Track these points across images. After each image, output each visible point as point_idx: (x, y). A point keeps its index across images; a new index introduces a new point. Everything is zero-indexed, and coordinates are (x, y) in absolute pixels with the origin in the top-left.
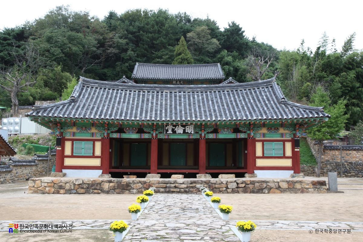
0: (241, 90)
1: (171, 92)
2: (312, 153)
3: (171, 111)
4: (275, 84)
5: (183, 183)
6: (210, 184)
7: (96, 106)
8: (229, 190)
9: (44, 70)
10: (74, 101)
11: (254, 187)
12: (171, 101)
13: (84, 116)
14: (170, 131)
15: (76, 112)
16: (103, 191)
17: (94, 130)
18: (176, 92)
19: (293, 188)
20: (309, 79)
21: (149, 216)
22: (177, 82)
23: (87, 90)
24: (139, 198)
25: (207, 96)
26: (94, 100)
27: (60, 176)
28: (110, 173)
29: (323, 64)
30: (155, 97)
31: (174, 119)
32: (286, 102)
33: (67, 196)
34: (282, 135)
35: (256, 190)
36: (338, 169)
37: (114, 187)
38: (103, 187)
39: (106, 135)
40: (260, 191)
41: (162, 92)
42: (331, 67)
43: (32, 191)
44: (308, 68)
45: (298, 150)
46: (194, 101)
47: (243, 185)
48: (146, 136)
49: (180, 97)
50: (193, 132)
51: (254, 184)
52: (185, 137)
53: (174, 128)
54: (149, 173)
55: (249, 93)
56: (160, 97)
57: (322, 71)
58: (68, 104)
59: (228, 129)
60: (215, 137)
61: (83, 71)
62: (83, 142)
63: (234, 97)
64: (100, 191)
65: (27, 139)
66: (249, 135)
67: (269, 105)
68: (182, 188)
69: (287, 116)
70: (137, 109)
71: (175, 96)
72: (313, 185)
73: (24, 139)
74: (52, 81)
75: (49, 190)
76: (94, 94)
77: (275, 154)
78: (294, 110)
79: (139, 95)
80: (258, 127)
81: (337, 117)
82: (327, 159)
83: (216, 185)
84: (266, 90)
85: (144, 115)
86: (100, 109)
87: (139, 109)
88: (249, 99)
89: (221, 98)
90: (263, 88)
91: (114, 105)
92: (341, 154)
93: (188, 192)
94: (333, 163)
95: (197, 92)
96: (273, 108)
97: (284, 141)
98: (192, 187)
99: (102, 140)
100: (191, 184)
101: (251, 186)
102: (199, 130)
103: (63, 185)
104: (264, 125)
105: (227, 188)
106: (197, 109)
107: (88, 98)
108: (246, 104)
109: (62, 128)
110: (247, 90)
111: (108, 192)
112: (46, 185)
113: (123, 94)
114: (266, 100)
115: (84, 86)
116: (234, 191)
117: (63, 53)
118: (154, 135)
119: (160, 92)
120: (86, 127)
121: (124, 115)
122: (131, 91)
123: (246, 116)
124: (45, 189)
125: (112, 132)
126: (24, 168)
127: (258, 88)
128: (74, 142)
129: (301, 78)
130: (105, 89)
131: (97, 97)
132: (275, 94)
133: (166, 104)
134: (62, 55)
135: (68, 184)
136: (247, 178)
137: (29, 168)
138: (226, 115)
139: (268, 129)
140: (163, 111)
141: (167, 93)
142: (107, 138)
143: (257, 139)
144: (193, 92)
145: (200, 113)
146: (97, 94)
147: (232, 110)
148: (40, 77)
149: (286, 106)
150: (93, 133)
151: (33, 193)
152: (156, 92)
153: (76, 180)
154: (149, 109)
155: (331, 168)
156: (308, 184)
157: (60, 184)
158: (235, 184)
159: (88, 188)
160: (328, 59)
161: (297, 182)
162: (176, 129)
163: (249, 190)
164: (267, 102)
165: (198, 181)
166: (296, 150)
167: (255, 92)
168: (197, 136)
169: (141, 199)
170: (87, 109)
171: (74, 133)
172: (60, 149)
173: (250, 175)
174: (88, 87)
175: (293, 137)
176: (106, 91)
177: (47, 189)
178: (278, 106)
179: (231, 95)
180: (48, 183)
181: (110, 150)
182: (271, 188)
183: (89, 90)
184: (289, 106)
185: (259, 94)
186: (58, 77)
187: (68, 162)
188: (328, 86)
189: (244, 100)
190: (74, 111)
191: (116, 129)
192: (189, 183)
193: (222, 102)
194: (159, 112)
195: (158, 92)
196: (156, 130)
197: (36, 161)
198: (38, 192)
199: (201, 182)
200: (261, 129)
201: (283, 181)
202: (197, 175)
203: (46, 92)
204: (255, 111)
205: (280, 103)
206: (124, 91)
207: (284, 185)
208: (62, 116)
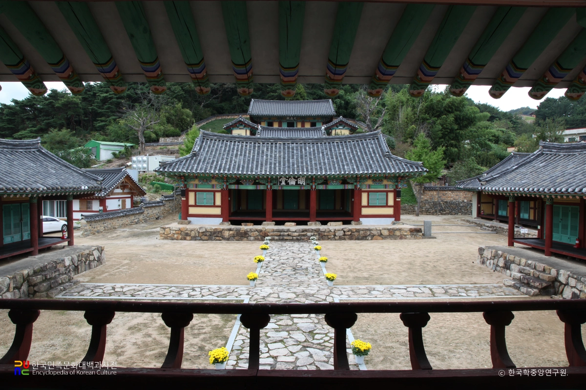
0: (349, 142)
1: (284, 144)
2: (413, 193)
3: (284, 165)
4: (381, 136)
5: (295, 232)
6: (319, 232)
7: (216, 160)
8: (336, 238)
9: (166, 107)
10: (195, 155)
11: (359, 234)
12: (284, 153)
13: (205, 171)
14: (283, 183)
15: (197, 167)
16: (224, 238)
17: (214, 182)
18: (289, 144)
19: (393, 235)
20: (413, 120)
21: (264, 279)
22: (290, 118)
23: (207, 142)
24: (256, 259)
25: (318, 147)
26: (214, 153)
27: (186, 224)
28: (230, 221)
29: (426, 107)
30: (269, 149)
31: (287, 173)
32: (390, 155)
33: (193, 242)
34: (386, 186)
35: (360, 237)
36: (435, 208)
37: (234, 234)
38: (224, 234)
39: (225, 187)
40: (364, 238)
41: (276, 144)
42: (433, 109)
43: (163, 238)
44: (413, 109)
45: (399, 200)
46: (306, 153)
47: (349, 233)
48: (261, 187)
49: (293, 149)
50: (304, 184)
51: (359, 232)
52: (297, 188)
53: (287, 180)
54: (265, 221)
55: (356, 145)
56: (274, 149)
57: (425, 113)
58: (190, 158)
59: (336, 180)
60: (324, 188)
61: (202, 106)
62: (205, 193)
63: (343, 148)
64: (221, 238)
65: (154, 177)
66: (356, 186)
67: (375, 159)
68: (295, 236)
69: (390, 170)
70: (253, 163)
71: (288, 148)
72: (411, 232)
73: (151, 176)
74: (173, 117)
75: (177, 237)
76: (213, 146)
77: (379, 204)
78: (397, 163)
79: (254, 147)
80: (364, 179)
81: (436, 163)
82: (426, 198)
83: (325, 233)
84: (372, 142)
85: (259, 169)
86: (219, 163)
87: (255, 163)
88: (356, 151)
89: (331, 150)
90: (369, 140)
91: (231, 158)
92: (438, 194)
93: (300, 240)
94: (431, 203)
95: (309, 144)
96: (378, 162)
97: (387, 192)
98: (304, 235)
99: (222, 191)
100: (302, 232)
101: (356, 234)
102: (310, 181)
103: (189, 232)
104: (370, 178)
105: (335, 235)
106: (309, 162)
107: (208, 151)
108: (354, 157)
109: (185, 181)
110: (355, 141)
111: (228, 239)
112: (174, 232)
113: (240, 146)
114: (372, 152)
115: (204, 139)
116: (341, 238)
117: (184, 90)
118: (269, 187)
119: (274, 144)
120: (207, 180)
121: (241, 169)
122: (247, 143)
123: (354, 170)
124: (174, 236)
125: (231, 184)
126: (153, 209)
127: (365, 140)
128: (197, 193)
129: (406, 120)
130: (223, 141)
131: (217, 150)
132: (380, 147)
133: (280, 157)
134: (182, 92)
135: (193, 232)
136: (353, 226)
137: (157, 209)
138: (335, 168)
139: (373, 180)
140: (277, 165)
141: (281, 144)
142: (226, 189)
143: (363, 190)
144: (305, 144)
145: (311, 166)
146: (216, 147)
147: (341, 164)
148: (163, 115)
149: (389, 159)
150: (213, 185)
151: (163, 239)
152: (270, 144)
153: (200, 228)
154: (264, 162)
155: (429, 207)
156: (406, 232)
157: (186, 232)
158: (342, 232)
159: (210, 235)
160: (431, 102)
161: (397, 230)
162: (289, 181)
163: (354, 237)
164: (373, 155)
165: (309, 229)
166: (397, 200)
167: (363, 144)
168: (308, 188)
169: (258, 259)
170: (208, 163)
171: (196, 185)
172: (185, 199)
173: (356, 223)
174: (208, 139)
175: (395, 188)
176: (224, 144)
177: (176, 236)
178: (383, 159)
179: (341, 147)
180: (176, 230)
181: (229, 199)
182: (374, 235)
183: (209, 142)
184: (392, 160)
185: (366, 147)
186: (179, 113)
187: (192, 211)
188: (430, 128)
189: (352, 152)
190: (196, 165)
191: (234, 181)
192: (301, 231)
193: (332, 155)
194: (273, 166)
195: (272, 144)
196: (271, 182)
197: (164, 202)
198: (168, 238)
199: (311, 230)
200: (367, 181)
201: (385, 229)
202: (308, 223)
203: (169, 128)
204: (361, 165)
205: (384, 156)
206: (241, 143)
207: (386, 233)
208: (185, 171)
